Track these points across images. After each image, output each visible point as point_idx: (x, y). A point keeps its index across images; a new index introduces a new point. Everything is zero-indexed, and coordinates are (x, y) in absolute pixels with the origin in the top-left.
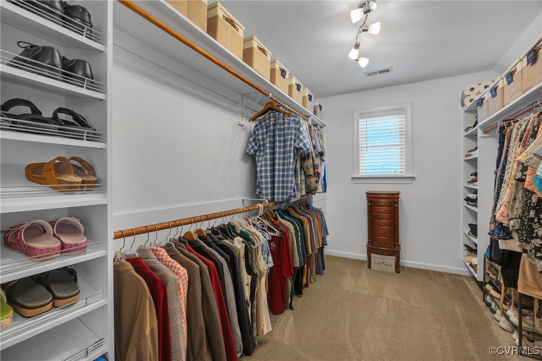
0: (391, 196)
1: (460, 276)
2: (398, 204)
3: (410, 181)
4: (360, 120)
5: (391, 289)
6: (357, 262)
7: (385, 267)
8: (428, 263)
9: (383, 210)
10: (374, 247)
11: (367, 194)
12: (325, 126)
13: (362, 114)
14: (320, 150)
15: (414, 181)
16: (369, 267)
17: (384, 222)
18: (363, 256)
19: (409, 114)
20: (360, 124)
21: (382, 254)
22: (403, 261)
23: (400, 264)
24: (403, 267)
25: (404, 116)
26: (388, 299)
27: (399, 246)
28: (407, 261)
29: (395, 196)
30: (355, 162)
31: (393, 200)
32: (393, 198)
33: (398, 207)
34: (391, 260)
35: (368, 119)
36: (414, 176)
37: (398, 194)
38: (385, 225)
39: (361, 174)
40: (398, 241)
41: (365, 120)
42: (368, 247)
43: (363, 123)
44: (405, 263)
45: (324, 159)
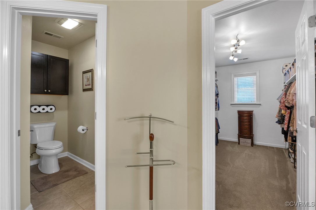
0: (249, 112)
1: (282, 148)
2: (252, 116)
3: (259, 106)
4: (235, 78)
5: (248, 151)
6: (233, 143)
7: (247, 144)
8: (267, 143)
9: (246, 118)
10: (241, 135)
11: (238, 111)
12: (218, 80)
13: (235, 75)
14: (217, 93)
15: (260, 106)
16: (239, 144)
17: (246, 124)
18: (236, 140)
19: (258, 76)
20: (235, 80)
21: (245, 138)
22: (255, 142)
23: (254, 144)
24: (255, 145)
25: (256, 76)
26: (246, 154)
27: (253, 135)
28: (257, 142)
29: (251, 112)
30: (232, 97)
31: (250, 114)
32: (250, 113)
33: (252, 117)
34: (249, 141)
35: (239, 78)
36: (260, 103)
37: (252, 111)
38: (246, 125)
39: (235, 102)
40: (252, 133)
41: (237, 78)
42: (238, 135)
43: (236, 79)
44: (256, 143)
45: (219, 96)
